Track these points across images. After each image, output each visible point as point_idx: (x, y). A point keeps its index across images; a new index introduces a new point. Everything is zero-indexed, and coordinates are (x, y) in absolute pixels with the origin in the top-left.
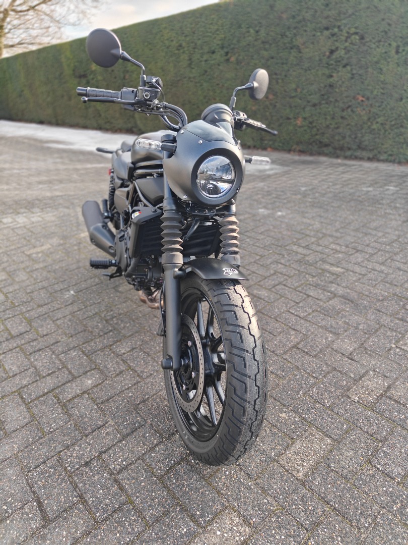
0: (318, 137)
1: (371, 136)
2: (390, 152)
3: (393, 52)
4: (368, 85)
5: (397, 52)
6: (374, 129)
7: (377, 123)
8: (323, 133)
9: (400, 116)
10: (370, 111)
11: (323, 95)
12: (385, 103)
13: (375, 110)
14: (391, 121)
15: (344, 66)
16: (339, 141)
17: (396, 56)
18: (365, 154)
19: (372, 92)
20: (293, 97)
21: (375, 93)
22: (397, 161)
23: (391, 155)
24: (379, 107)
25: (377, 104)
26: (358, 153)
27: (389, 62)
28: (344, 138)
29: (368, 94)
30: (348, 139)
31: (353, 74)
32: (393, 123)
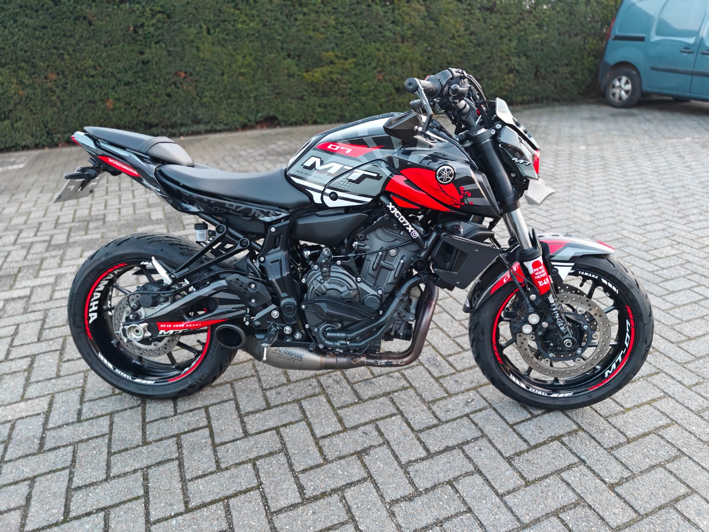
0: (140, 118)
1: (203, 109)
2: (225, 122)
3: (205, 32)
4: (188, 62)
5: (209, 33)
6: (205, 103)
7: (206, 96)
8: (147, 114)
9: (226, 88)
10: (196, 87)
11: (135, 72)
12: (209, 78)
13: (201, 85)
14: (219, 94)
15: (156, 43)
16: (169, 118)
17: (209, 37)
18: (202, 127)
19: (194, 69)
20: (93, 76)
21: (198, 69)
22: (233, 128)
23: (226, 124)
24: (205, 82)
25: (203, 80)
26: (195, 128)
27: (203, 42)
28: (175, 115)
29: (191, 70)
30: (179, 115)
31: (169, 51)
32: (222, 95)
